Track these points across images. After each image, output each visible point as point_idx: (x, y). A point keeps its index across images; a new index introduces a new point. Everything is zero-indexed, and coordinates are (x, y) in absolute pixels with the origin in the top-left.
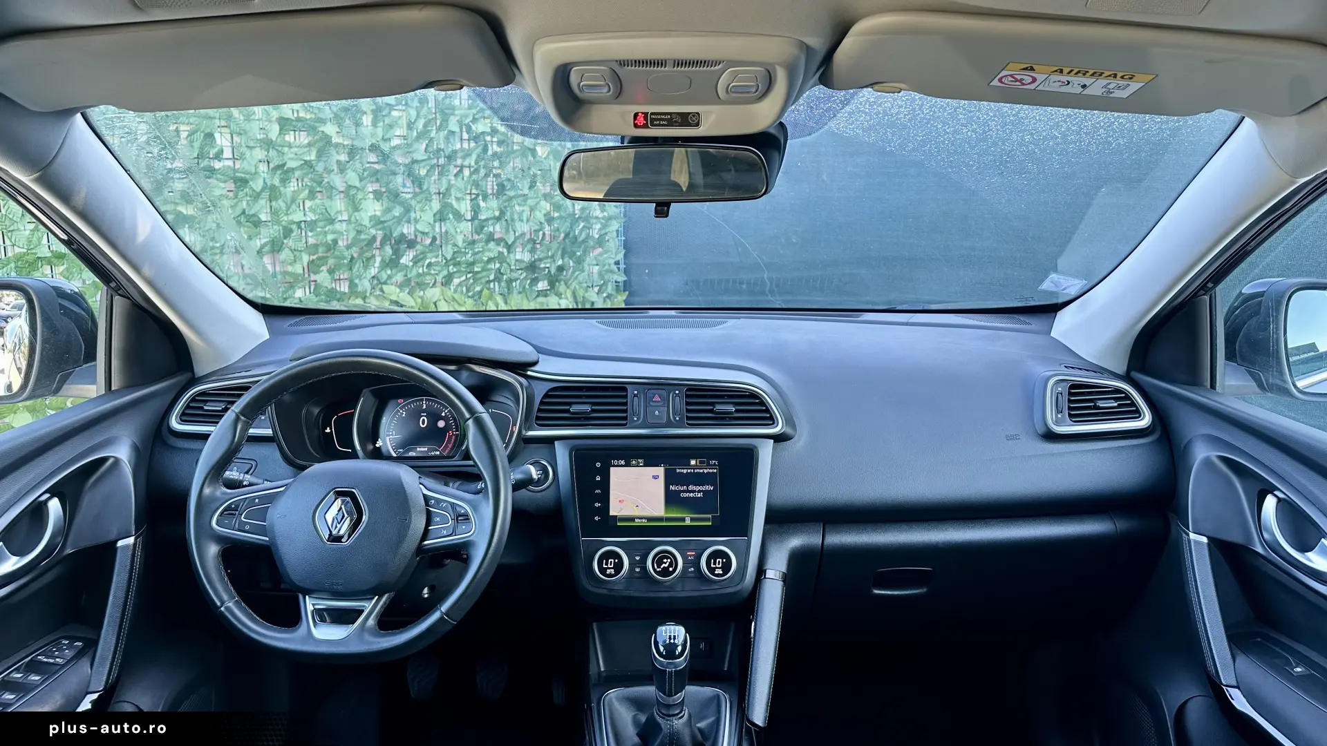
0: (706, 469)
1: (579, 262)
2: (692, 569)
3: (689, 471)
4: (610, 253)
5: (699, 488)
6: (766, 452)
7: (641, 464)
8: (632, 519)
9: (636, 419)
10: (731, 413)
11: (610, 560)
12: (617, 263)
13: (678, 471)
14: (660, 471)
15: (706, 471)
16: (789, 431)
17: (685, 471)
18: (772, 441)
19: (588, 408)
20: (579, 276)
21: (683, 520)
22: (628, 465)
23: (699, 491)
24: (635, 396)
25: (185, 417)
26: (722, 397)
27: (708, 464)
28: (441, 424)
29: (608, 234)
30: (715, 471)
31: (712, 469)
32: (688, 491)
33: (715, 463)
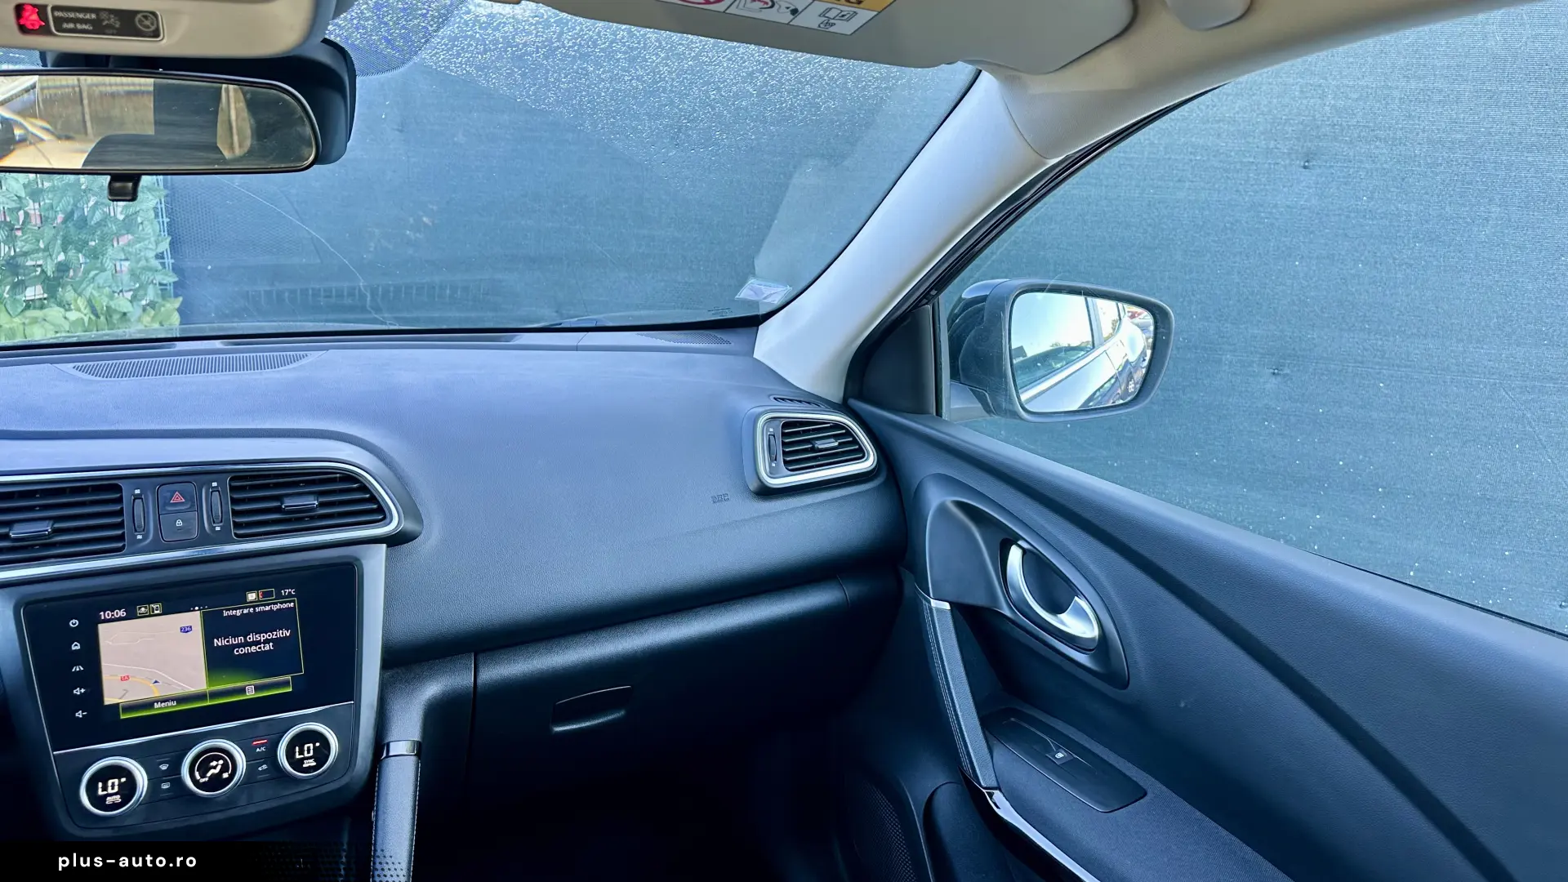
0: (274, 604)
1: (95, 255)
2: (265, 767)
3: (246, 611)
4: (146, 242)
5: (266, 636)
6: (375, 564)
7: (156, 612)
8: (149, 705)
9: (139, 537)
10: (312, 510)
11: (110, 782)
12: (160, 256)
13: (225, 614)
14: (194, 618)
15: (275, 607)
16: (409, 526)
17: (239, 613)
18: (384, 546)
19: (44, 528)
20: (97, 278)
21: (242, 691)
22: (132, 616)
23: (267, 641)
24: (137, 497)
26: (295, 484)
27: (279, 596)
29: (141, 213)
30: (292, 605)
31: (286, 602)
32: (247, 644)
33: (290, 593)
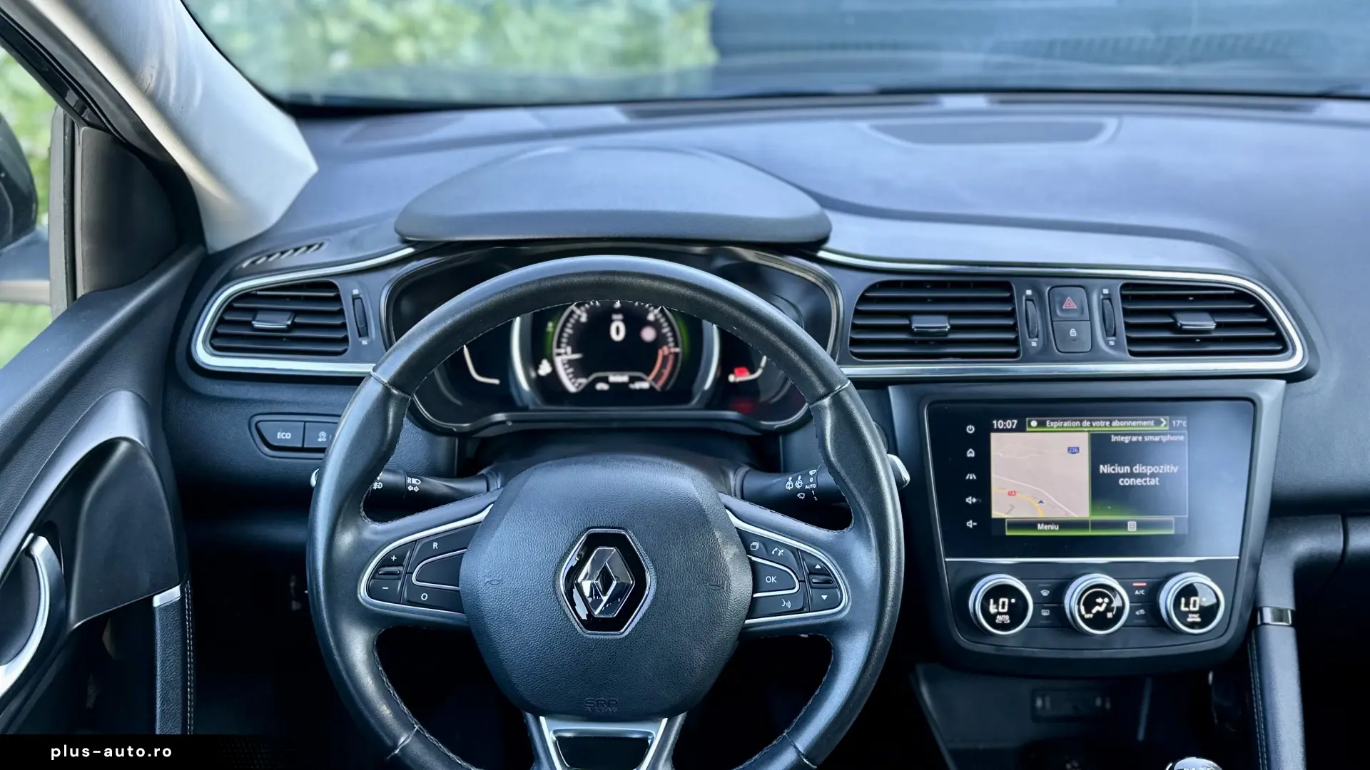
2: (1142, 612)
3: (1134, 439)
5: (1153, 469)
6: (1271, 404)
7: (1047, 427)
8: (1032, 525)
9: (1033, 344)
10: (1208, 331)
11: (1001, 600)
13: (1114, 439)
14: (1083, 439)
15: (1164, 439)
16: (1312, 363)
17: (1128, 440)
18: (1282, 384)
19: (943, 324)
21: (1123, 525)
22: (1021, 428)
23: (1153, 475)
24: (1028, 299)
25: (219, 342)
26: (1183, 298)
27: (1170, 427)
28: (648, 334)
30: (1182, 438)
31: (1177, 435)
32: (1131, 475)
33: (1181, 424)
